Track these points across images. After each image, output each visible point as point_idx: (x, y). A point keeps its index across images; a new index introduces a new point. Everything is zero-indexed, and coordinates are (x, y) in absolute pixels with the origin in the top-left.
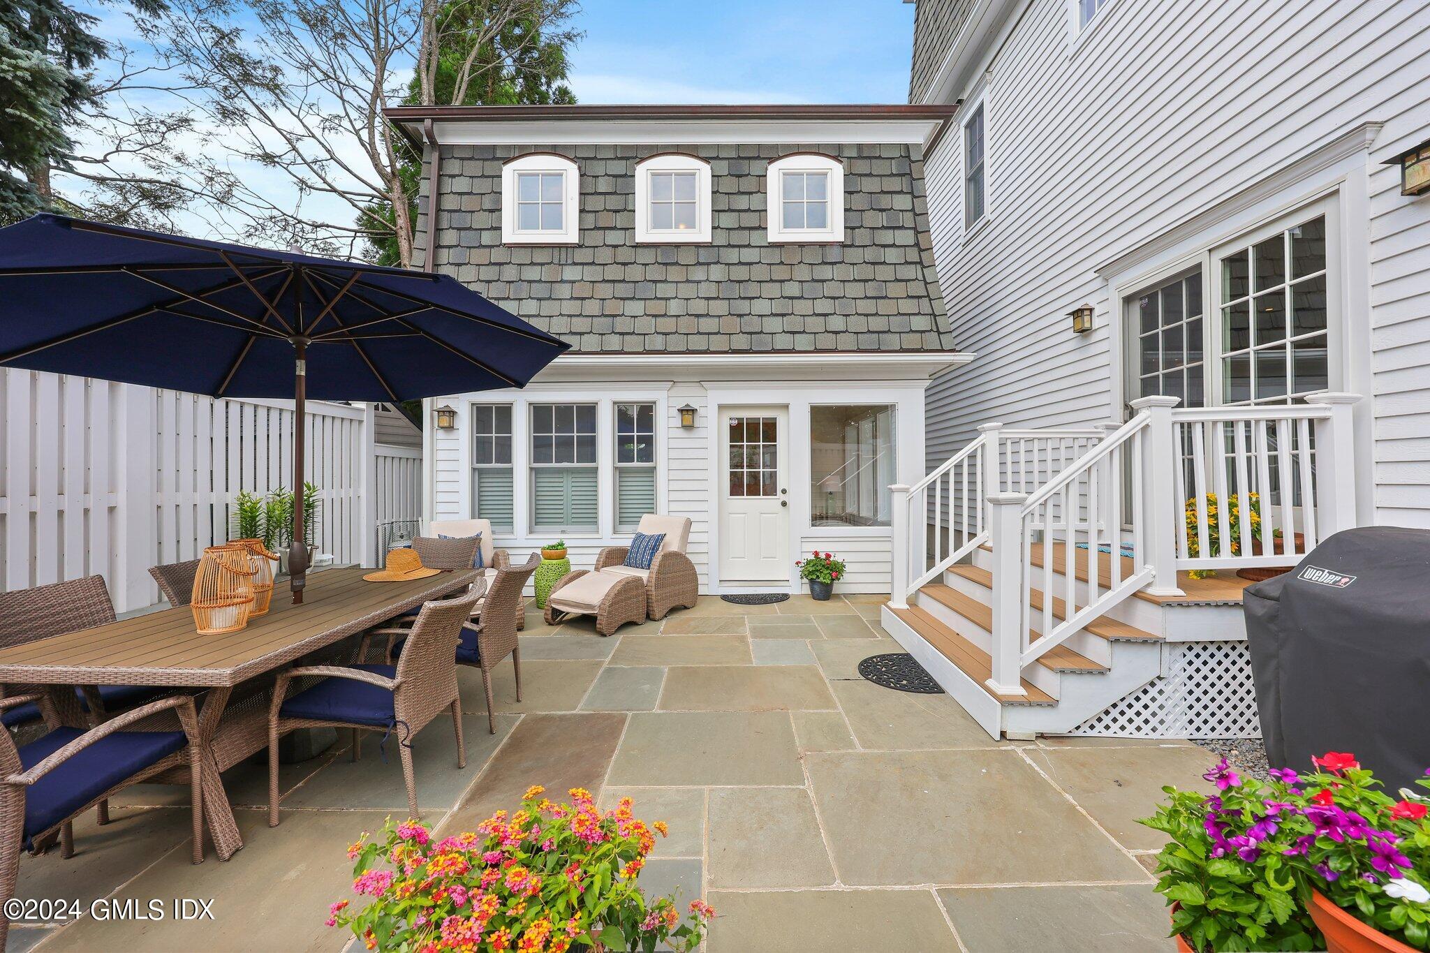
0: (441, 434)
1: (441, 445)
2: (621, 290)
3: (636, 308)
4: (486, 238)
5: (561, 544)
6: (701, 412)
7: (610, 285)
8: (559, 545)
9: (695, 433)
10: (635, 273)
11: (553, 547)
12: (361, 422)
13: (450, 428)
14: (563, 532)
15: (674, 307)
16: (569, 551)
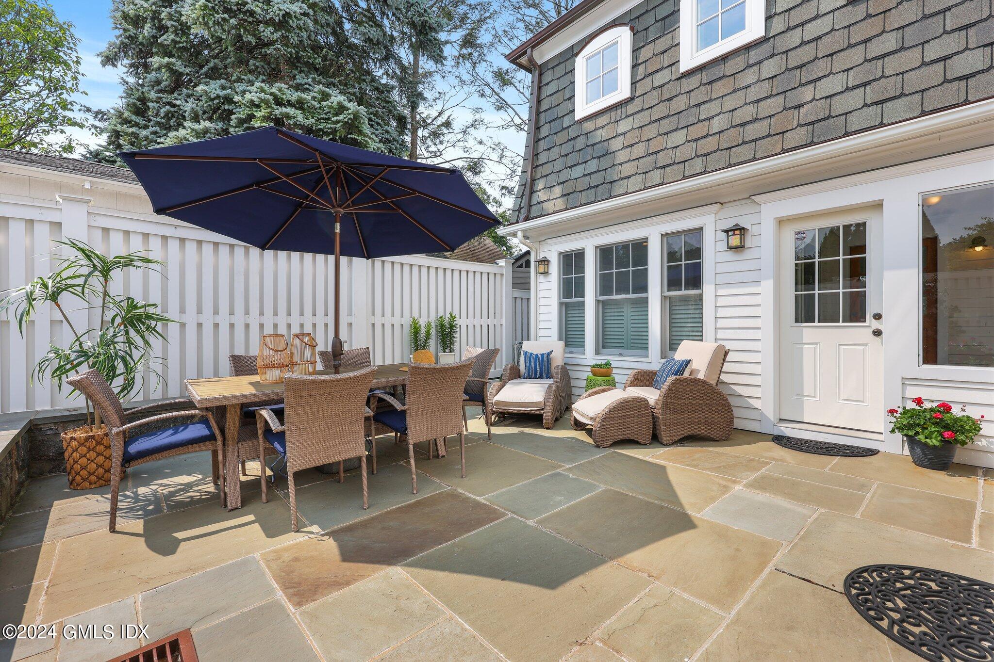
0: (541, 278)
1: (542, 286)
2: (665, 126)
3: (679, 137)
4: (566, 122)
5: (608, 364)
6: (753, 230)
7: (656, 125)
8: (606, 365)
9: (747, 254)
10: (680, 103)
11: (600, 366)
12: (502, 275)
13: (546, 273)
14: (620, 355)
15: (717, 124)
16: (614, 371)
